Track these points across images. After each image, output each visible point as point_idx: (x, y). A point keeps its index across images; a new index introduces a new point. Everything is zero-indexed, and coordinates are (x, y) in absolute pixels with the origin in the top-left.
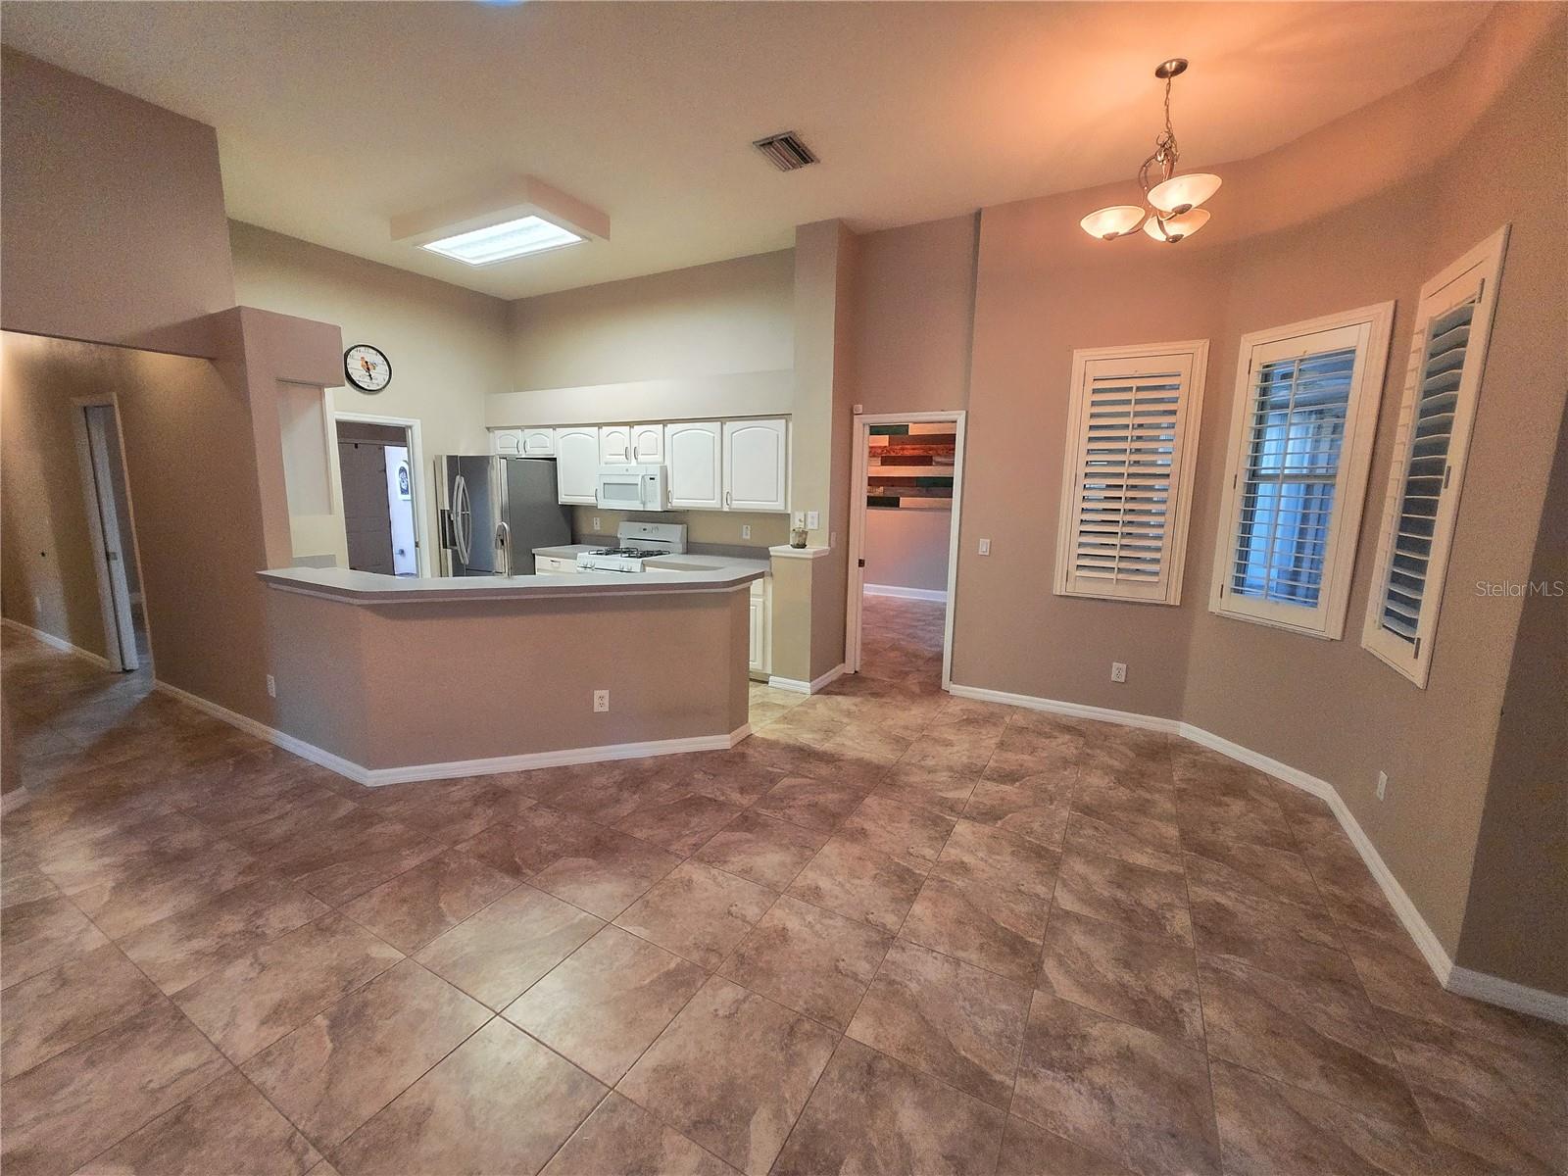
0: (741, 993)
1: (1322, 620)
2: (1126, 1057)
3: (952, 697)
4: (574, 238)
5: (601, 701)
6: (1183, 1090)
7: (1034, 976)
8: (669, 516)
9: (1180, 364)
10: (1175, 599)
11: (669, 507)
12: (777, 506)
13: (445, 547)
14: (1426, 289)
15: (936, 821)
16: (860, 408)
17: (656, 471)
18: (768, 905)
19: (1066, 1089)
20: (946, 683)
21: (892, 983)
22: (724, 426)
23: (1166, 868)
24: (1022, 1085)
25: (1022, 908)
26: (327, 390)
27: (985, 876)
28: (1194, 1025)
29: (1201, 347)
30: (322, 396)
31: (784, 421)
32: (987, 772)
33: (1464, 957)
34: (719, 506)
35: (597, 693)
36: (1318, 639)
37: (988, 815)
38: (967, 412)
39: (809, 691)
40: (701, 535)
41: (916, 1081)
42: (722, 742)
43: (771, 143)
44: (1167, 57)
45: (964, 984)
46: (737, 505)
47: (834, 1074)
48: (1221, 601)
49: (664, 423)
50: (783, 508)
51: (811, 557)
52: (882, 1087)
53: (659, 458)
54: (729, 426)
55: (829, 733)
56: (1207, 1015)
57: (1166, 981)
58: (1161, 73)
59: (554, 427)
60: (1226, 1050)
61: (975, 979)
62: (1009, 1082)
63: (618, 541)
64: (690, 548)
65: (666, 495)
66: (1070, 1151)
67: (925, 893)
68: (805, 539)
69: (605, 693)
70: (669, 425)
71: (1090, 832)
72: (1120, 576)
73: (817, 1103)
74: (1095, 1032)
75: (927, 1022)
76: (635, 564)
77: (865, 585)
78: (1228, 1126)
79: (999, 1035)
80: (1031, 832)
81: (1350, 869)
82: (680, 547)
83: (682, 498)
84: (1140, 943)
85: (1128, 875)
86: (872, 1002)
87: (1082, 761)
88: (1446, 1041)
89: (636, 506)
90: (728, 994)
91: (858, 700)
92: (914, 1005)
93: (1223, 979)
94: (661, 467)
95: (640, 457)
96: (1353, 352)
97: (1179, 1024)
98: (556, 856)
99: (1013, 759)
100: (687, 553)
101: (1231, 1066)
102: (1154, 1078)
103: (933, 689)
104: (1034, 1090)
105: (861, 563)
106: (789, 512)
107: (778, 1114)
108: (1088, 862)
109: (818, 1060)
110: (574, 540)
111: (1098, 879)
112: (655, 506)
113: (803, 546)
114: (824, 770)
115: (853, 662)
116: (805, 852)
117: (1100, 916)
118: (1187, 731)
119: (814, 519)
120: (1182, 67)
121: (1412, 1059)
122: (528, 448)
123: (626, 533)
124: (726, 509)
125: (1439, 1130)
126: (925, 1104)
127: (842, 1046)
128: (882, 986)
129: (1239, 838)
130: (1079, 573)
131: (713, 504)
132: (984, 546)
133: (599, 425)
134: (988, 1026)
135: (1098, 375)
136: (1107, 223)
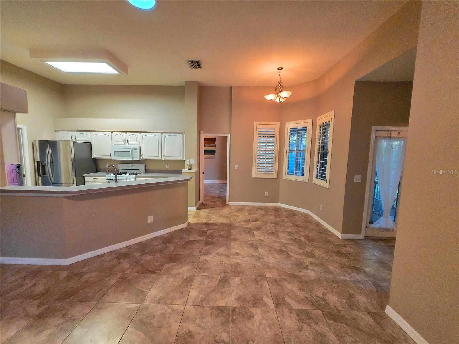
0: (240, 278)
1: (305, 178)
2: (311, 263)
3: (230, 205)
4: (115, 72)
5: (151, 219)
6: (322, 265)
7: (289, 256)
8: (141, 162)
9: (275, 127)
10: (276, 177)
11: (142, 159)
12: (181, 158)
13: (39, 175)
14: (318, 118)
15: (249, 233)
16: (202, 131)
17: (137, 148)
18: (229, 259)
19: (308, 272)
20: (228, 202)
21: (267, 265)
22: (162, 135)
23: (295, 231)
24: (301, 274)
25: (278, 244)
26: (17, 114)
27: (267, 241)
28: (317, 255)
29: (278, 124)
30: (15, 116)
31: (182, 134)
32: (251, 220)
33: (342, 233)
34: (161, 158)
35: (149, 217)
36: (304, 182)
37: (258, 229)
38: (230, 135)
39: (195, 209)
40: (151, 167)
41: (285, 280)
42: (184, 226)
43: (192, 61)
44: (279, 66)
45: (279, 261)
46: (167, 158)
47: (271, 285)
48: (286, 177)
49: (139, 132)
50: (182, 159)
51: (195, 172)
52: (280, 283)
53: (137, 143)
54: (163, 135)
55: (209, 218)
56: (317, 253)
57: (309, 249)
58: (278, 69)
59: (90, 131)
60: (323, 257)
61: (280, 260)
62: (299, 274)
63: (118, 170)
64: (147, 171)
65: (141, 155)
66: (315, 280)
67: (259, 247)
68: (191, 167)
69: (152, 216)
70: (141, 133)
71: (278, 227)
72: (266, 172)
73: (272, 291)
74: (304, 261)
75: (279, 270)
76: (132, 177)
77: (204, 180)
78: (330, 267)
79: (291, 267)
80: (268, 230)
81: (318, 225)
82: (144, 171)
83: (146, 156)
84: (300, 245)
85: (290, 234)
86: (267, 270)
87: (266, 214)
88: (345, 246)
89: (130, 158)
90: (237, 279)
91: (209, 209)
92: (273, 267)
93: (315, 247)
94: (139, 146)
95: (129, 143)
96: (306, 127)
97: (315, 256)
98: (162, 265)
99: (254, 216)
100: (146, 173)
101: (325, 259)
102: (317, 265)
103: (224, 204)
104: (303, 274)
105: (203, 173)
106: (185, 160)
107: (267, 296)
108: (282, 233)
109: (266, 284)
110: (98, 171)
111: (286, 235)
112: (137, 158)
113: (191, 169)
114: (216, 227)
115: (202, 201)
116: (228, 246)
117: (291, 242)
118: (280, 205)
119: (193, 161)
120: (282, 69)
121: (343, 250)
122: (77, 138)
123: (121, 168)
124: (163, 159)
125: (352, 258)
126: (289, 283)
127: (268, 280)
128: (265, 266)
129: (301, 223)
130: (258, 172)
131: (159, 157)
132: (236, 167)
133: (112, 132)
134: (289, 266)
135: (260, 128)
136: (270, 97)
